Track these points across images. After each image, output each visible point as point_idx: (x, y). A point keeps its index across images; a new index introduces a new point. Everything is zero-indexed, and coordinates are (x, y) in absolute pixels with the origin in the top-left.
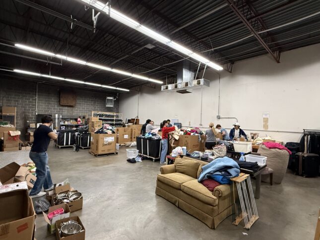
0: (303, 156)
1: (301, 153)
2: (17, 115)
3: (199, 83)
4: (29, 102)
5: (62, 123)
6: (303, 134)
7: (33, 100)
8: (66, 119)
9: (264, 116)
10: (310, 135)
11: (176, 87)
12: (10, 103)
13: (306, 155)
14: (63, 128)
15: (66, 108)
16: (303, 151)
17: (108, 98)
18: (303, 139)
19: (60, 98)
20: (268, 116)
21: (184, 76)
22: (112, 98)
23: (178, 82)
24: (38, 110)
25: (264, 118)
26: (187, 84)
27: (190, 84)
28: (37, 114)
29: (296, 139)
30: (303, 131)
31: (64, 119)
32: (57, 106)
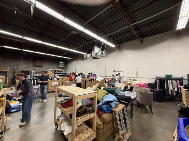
0: (156, 91)
1: (155, 89)
2: (9, 71)
3: (102, 53)
4: (17, 64)
5: (35, 75)
6: (156, 79)
7: (19, 63)
8: (37, 73)
9: (136, 70)
10: (159, 79)
11: (91, 55)
12: (5, 65)
13: (158, 90)
14: (35, 78)
15: (38, 67)
16: (156, 88)
17: (61, 62)
18: (156, 82)
19: (34, 62)
20: (138, 70)
21: (95, 50)
22: (62, 62)
23: (92, 53)
24: (22, 68)
25: (136, 71)
26: (96, 54)
27: (98, 54)
28: (21, 70)
29: (152, 81)
30: (155, 78)
31: (36, 73)
32: (33, 67)
